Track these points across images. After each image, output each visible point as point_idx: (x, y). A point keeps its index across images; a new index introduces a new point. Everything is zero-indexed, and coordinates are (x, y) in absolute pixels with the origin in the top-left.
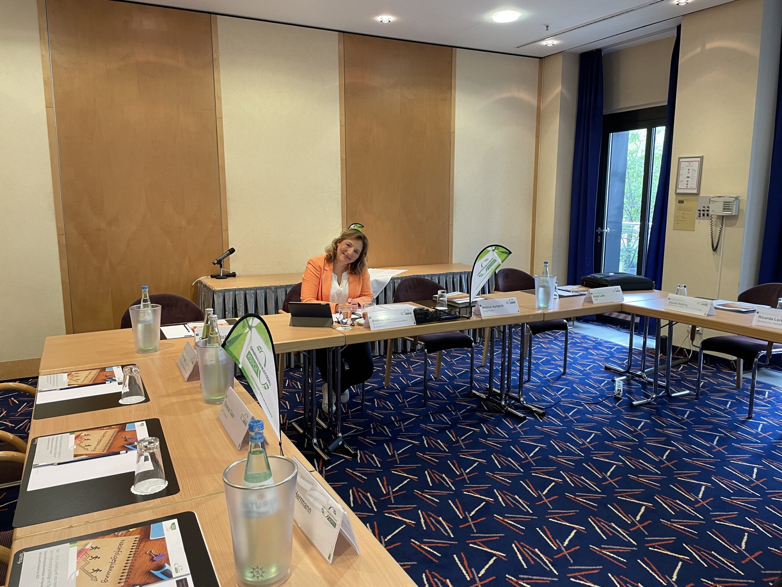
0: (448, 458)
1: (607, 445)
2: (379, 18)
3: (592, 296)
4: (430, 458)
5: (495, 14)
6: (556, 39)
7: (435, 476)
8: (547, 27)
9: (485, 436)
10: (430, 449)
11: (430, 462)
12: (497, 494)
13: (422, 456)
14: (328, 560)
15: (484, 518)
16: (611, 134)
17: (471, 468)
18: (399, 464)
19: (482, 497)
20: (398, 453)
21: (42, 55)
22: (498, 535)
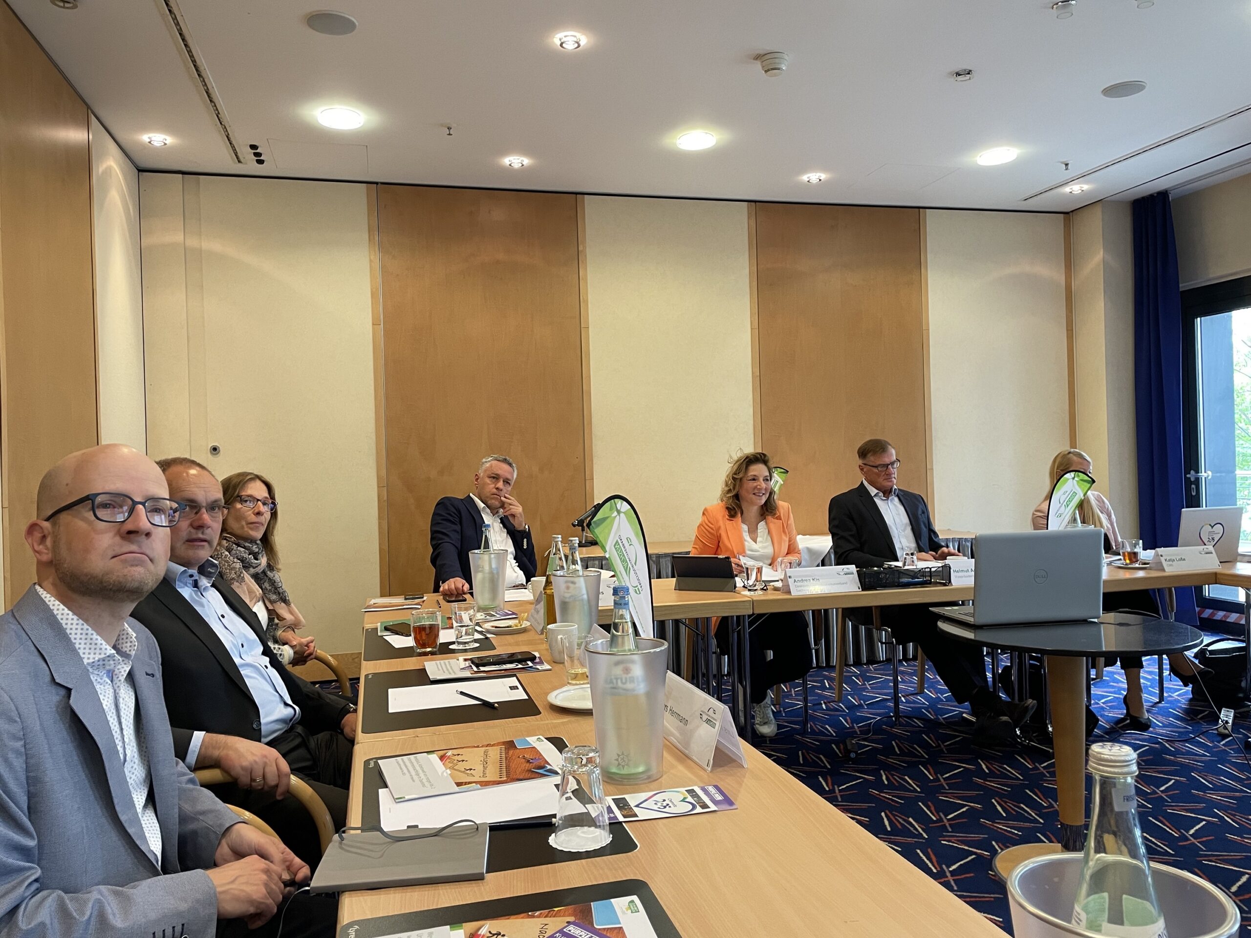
0: (919, 799)
1: (1194, 795)
2: (805, 178)
3: (1162, 559)
4: (890, 797)
5: (980, 155)
6: (1086, 183)
7: (896, 819)
8: (1067, 165)
9: (984, 776)
10: (891, 786)
11: (890, 802)
12: (997, 847)
13: (877, 794)
14: (707, 768)
15: (972, 875)
16: (1199, 319)
17: (956, 814)
18: (840, 802)
19: (970, 849)
20: (840, 788)
21: (371, 261)
22: (992, 896)
